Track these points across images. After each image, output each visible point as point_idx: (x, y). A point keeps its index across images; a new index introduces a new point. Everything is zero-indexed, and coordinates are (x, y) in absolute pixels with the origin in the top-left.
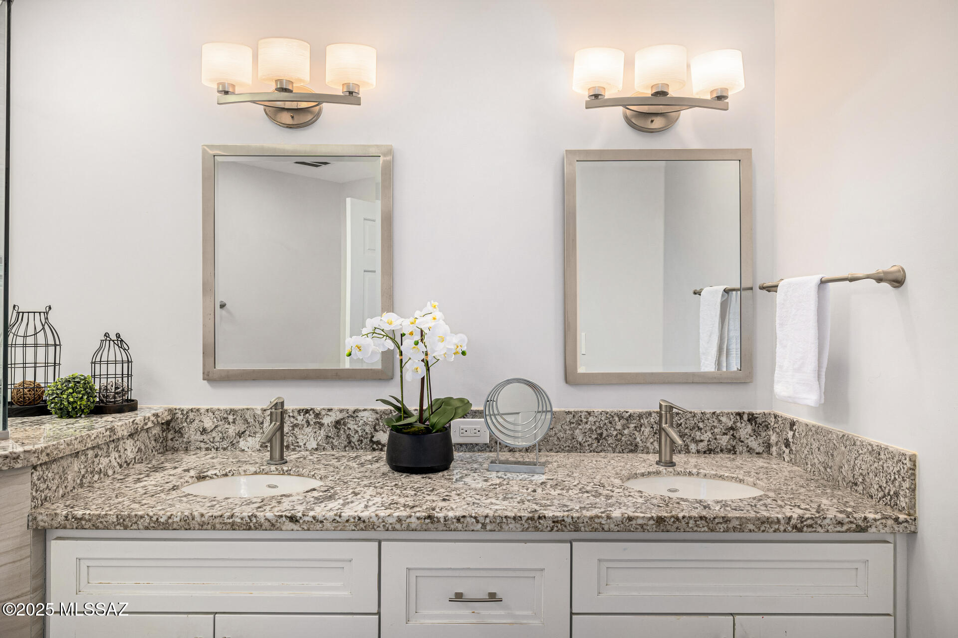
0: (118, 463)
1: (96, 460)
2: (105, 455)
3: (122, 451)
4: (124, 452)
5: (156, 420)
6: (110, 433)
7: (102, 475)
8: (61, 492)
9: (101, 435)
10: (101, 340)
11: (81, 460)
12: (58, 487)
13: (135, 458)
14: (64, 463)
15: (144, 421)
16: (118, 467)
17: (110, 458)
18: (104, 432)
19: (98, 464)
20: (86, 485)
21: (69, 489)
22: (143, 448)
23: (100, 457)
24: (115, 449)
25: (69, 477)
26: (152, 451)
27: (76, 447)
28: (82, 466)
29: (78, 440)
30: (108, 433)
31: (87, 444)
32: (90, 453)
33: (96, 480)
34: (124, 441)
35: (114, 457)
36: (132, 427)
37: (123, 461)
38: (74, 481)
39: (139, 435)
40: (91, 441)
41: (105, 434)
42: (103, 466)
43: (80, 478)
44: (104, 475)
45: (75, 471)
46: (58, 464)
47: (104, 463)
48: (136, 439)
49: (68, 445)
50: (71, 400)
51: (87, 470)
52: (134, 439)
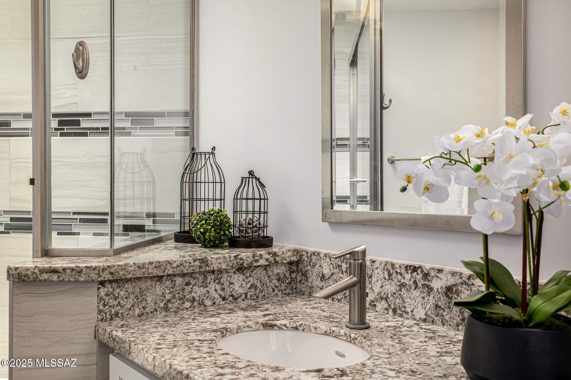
0: (221, 296)
1: (188, 288)
2: (200, 284)
3: (226, 284)
4: (229, 286)
5: (272, 258)
6: (200, 263)
7: (196, 304)
8: (137, 311)
9: (188, 264)
10: (243, 178)
11: (166, 285)
12: (133, 306)
13: (246, 294)
14: (143, 285)
15: (254, 257)
16: (220, 299)
17: (208, 289)
18: (192, 261)
19: (191, 292)
20: (172, 310)
21: (147, 310)
22: (259, 285)
23: (193, 286)
24: (215, 281)
25: (149, 299)
26: (274, 290)
27: (150, 271)
28: (167, 291)
29: (154, 265)
30: (197, 263)
31: (167, 271)
32: (179, 281)
33: (188, 307)
34: (229, 275)
35: (213, 289)
36: (235, 262)
37: (228, 294)
38: (156, 303)
39: (252, 272)
40: (173, 268)
41: (193, 264)
42: (198, 295)
43: (164, 302)
44: (199, 304)
45: (157, 295)
46: (134, 284)
47: (199, 292)
48: (248, 275)
49: (139, 268)
50: (202, 230)
51: (174, 296)
52: (244, 275)
